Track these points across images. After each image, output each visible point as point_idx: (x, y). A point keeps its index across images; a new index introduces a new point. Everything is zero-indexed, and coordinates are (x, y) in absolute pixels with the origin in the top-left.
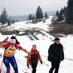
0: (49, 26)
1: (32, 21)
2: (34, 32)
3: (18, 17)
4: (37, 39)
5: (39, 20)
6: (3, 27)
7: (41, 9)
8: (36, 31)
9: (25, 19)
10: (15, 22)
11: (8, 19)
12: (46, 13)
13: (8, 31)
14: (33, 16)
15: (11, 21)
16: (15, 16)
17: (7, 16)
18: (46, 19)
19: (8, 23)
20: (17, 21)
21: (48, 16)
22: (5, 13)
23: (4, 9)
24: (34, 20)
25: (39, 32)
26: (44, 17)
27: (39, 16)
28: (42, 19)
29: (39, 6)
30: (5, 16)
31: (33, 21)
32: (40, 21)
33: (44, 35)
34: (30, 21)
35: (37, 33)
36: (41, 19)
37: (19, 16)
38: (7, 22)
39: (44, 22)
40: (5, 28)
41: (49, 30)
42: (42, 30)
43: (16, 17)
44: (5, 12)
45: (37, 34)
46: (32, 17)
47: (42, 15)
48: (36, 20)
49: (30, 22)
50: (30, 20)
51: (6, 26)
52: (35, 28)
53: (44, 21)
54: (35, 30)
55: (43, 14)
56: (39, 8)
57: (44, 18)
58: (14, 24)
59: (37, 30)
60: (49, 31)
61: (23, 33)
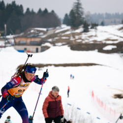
3: (105, 16)
6: (74, 35)
9: (117, 20)
10: (97, 25)
13: (84, 42)
15: (89, 23)
17: (82, 13)
19: (84, 27)
20: (103, 24)
22: (79, 6)
30: (78, 14)
37: (107, 14)
38: (82, 26)
40: (77, 37)
43: (100, 16)
51: (80, 34)
58: (96, 29)
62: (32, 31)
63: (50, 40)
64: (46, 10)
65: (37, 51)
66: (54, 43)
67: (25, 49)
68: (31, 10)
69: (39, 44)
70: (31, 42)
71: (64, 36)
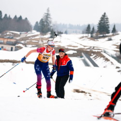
0: (116, 48)
1: (90, 35)
2: (92, 54)
3: (68, 26)
4: (95, 65)
5: (102, 35)
6: (42, 39)
7: (107, 18)
8: (94, 53)
9: (78, 30)
10: (62, 33)
11: (51, 26)
12: (114, 26)
14: (93, 29)
15: (55, 31)
16: (62, 24)
17: (50, 22)
18: (113, 35)
19: (51, 34)
20: (66, 33)
21: (117, 32)
22: (49, 16)
23: (48, 10)
24: (94, 35)
25: (99, 54)
26: (111, 31)
27: (103, 29)
28: (107, 35)
29: (105, 14)
30: (47, 22)
31: (92, 36)
32: (104, 37)
33: (107, 60)
34: (87, 35)
35: (96, 56)
36: (105, 34)
37: (70, 25)
38: (50, 32)
39: (110, 40)
40: (45, 41)
41: (116, 54)
42: (105, 52)
43: (64, 26)
44: (47, 16)
45: (95, 58)
46: (91, 29)
47: (109, 28)
48: (97, 35)
49: (86, 37)
50: (86, 33)
52: (94, 47)
53: (110, 37)
54: (94, 51)
55: (110, 26)
56: (104, 15)
57: (111, 34)
58: (61, 36)
59: (96, 51)
60: (115, 56)
61: (74, 53)
62: (8, 33)
63: (23, 42)
64: (21, 17)
65: (12, 50)
66: (25, 45)
67: (2, 47)
68: (8, 16)
69: (14, 44)
70: (7, 42)
71: (34, 40)
